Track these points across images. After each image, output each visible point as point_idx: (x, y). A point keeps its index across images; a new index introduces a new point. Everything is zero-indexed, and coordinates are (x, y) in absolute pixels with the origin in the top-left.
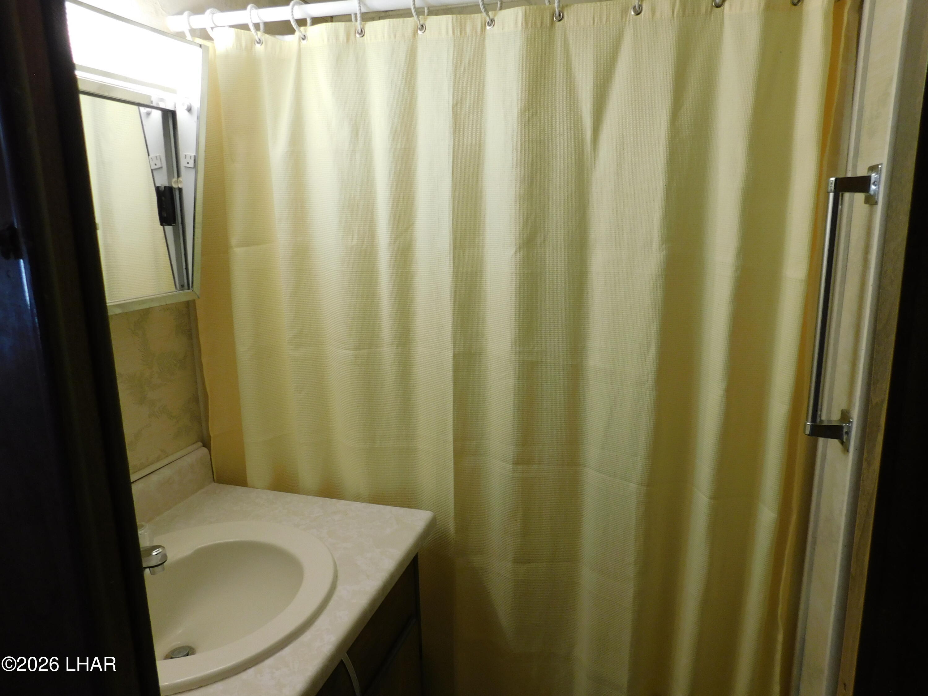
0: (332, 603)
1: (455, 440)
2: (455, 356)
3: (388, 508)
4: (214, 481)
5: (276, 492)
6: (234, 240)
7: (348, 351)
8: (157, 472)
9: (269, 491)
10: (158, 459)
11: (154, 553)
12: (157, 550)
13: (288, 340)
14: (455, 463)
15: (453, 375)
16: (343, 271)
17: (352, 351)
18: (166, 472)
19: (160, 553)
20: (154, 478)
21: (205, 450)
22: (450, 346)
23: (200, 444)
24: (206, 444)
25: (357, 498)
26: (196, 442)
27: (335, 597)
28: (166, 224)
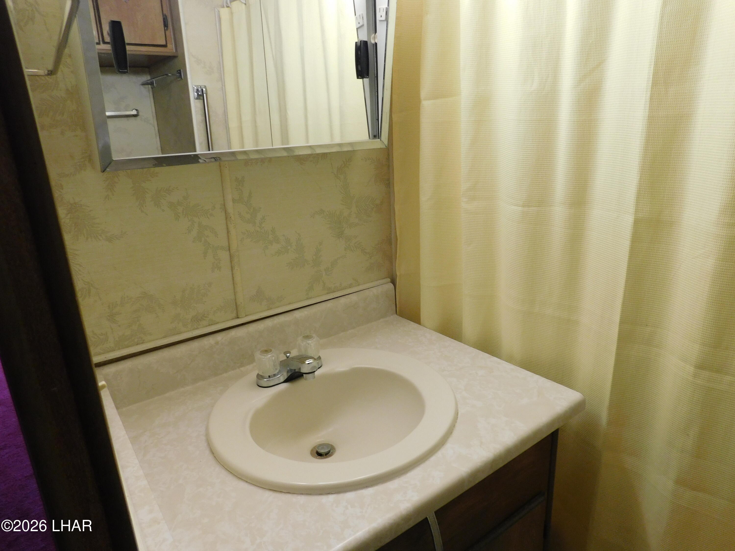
0: (433, 459)
1: (622, 322)
2: (637, 222)
3: (536, 377)
4: (396, 313)
5: (441, 335)
6: (424, 93)
7: (516, 207)
8: (346, 296)
9: (435, 333)
10: (350, 286)
11: (307, 363)
12: (310, 360)
13: (462, 193)
14: (619, 348)
15: (630, 246)
16: (519, 120)
17: (520, 208)
18: (354, 298)
19: (311, 363)
20: (342, 300)
21: (392, 286)
22: (631, 209)
23: (389, 280)
24: (393, 282)
25: (510, 360)
26: (386, 278)
27: (439, 454)
28: (361, 77)
